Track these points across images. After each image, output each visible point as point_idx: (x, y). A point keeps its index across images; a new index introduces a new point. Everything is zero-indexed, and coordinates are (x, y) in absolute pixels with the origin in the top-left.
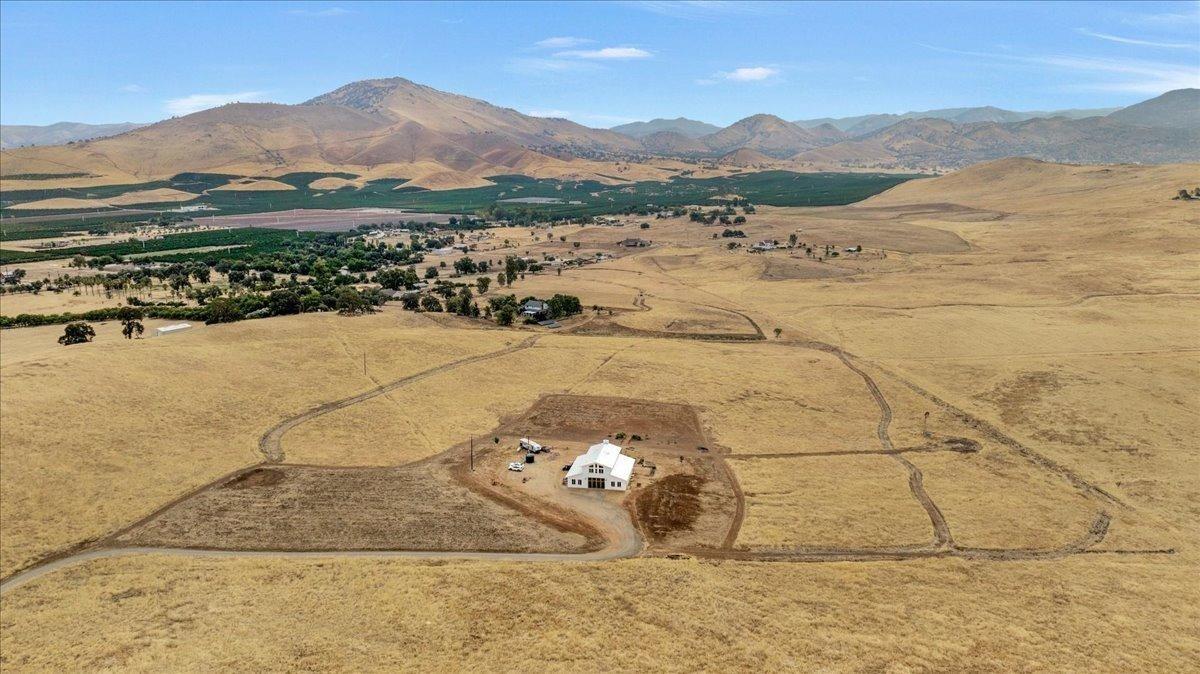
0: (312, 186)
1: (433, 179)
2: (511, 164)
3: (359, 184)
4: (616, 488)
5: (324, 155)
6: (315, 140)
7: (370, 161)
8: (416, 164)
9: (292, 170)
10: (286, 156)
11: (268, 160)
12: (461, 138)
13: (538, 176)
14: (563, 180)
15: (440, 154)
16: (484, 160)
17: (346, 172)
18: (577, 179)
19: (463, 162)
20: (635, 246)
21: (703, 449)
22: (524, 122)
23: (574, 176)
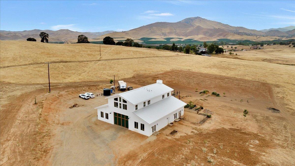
0: (170, 40)
1: (201, 39)
2: (224, 36)
3: (182, 40)
4: (139, 130)
5: (176, 34)
6: (174, 31)
7: (186, 36)
8: (198, 36)
9: (168, 37)
10: (167, 34)
11: (163, 35)
12: (211, 30)
13: (232, 39)
14: (239, 40)
15: (205, 33)
16: (217, 35)
17: (180, 38)
18: (243, 40)
19: (211, 35)
20: (257, 49)
21: (274, 109)
22: (230, 27)
23: (242, 39)
